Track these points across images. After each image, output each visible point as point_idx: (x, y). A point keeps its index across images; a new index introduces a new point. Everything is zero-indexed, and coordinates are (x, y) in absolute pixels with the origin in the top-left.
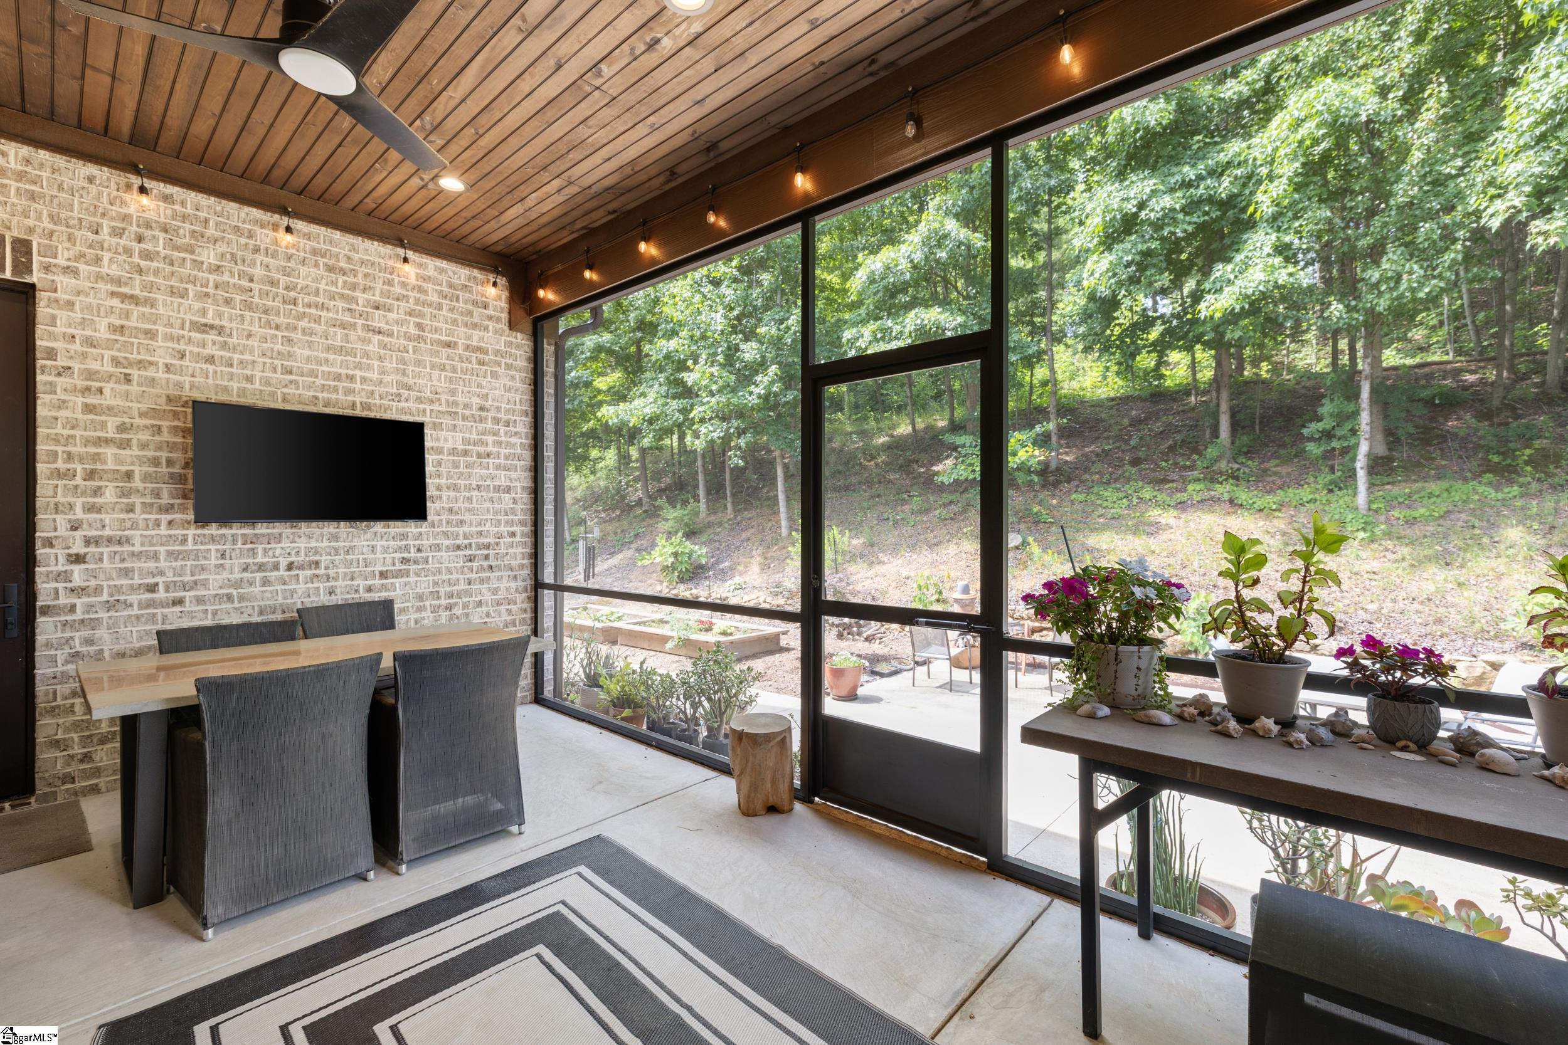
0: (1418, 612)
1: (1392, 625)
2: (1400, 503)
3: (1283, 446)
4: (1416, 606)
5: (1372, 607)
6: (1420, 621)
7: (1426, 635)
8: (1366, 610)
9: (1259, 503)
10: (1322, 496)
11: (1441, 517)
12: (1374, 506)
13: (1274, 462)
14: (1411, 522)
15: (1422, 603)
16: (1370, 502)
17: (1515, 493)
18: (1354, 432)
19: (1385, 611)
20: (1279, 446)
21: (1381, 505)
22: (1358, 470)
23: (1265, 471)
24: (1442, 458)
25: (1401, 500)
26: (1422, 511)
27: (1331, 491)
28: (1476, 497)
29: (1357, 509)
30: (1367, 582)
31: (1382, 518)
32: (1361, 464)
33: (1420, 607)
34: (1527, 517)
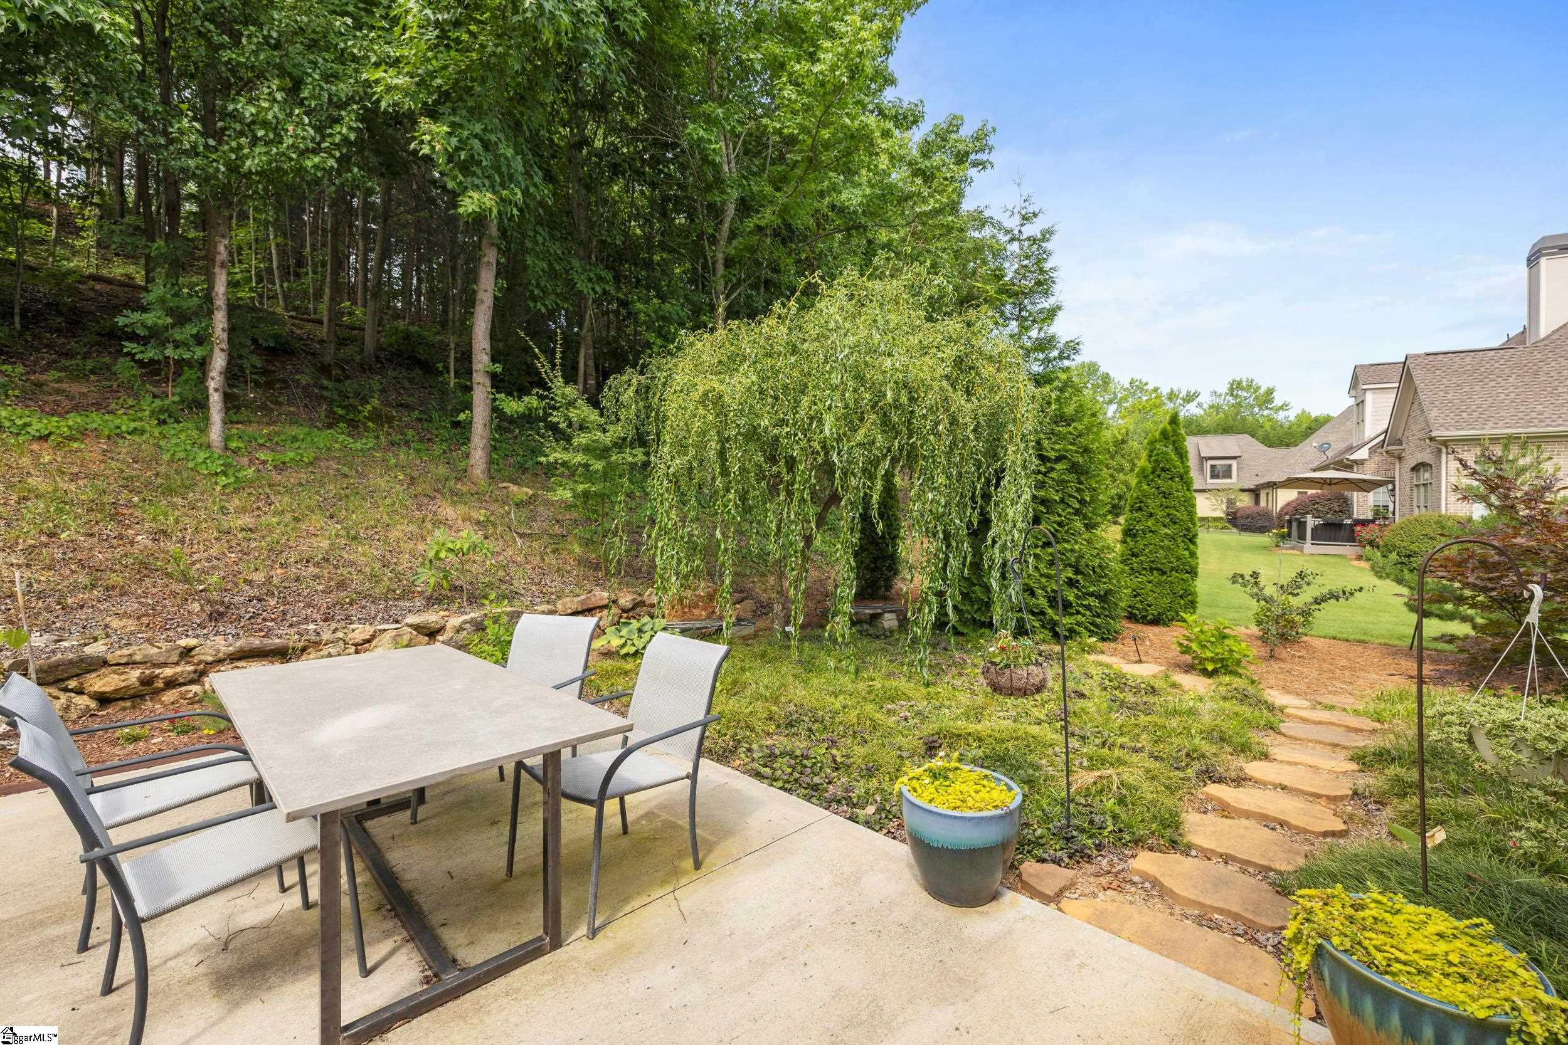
0: (316, 577)
1: (289, 599)
2: (261, 445)
3: (69, 355)
4: (312, 569)
5: (259, 577)
6: (320, 588)
7: (334, 605)
8: (249, 582)
9: (38, 426)
10: (150, 426)
11: (311, 463)
12: (233, 445)
13: (52, 375)
14: (282, 467)
15: (317, 565)
16: (227, 439)
17: (371, 445)
18: (201, 339)
19: (275, 581)
20: (61, 354)
21: (241, 445)
22: (211, 391)
23: (39, 385)
24: (288, 405)
25: (261, 441)
26: (291, 455)
27: (163, 422)
28: (337, 446)
29: (209, 446)
30: (244, 544)
31: (245, 460)
32: (215, 382)
33: (316, 570)
34: (389, 469)
